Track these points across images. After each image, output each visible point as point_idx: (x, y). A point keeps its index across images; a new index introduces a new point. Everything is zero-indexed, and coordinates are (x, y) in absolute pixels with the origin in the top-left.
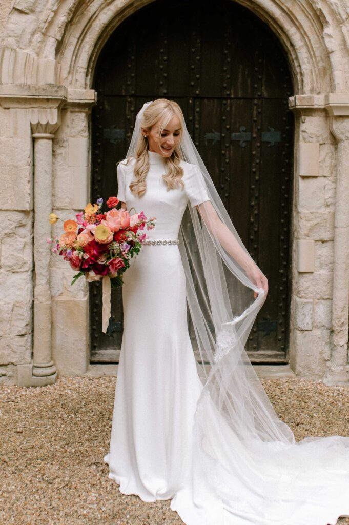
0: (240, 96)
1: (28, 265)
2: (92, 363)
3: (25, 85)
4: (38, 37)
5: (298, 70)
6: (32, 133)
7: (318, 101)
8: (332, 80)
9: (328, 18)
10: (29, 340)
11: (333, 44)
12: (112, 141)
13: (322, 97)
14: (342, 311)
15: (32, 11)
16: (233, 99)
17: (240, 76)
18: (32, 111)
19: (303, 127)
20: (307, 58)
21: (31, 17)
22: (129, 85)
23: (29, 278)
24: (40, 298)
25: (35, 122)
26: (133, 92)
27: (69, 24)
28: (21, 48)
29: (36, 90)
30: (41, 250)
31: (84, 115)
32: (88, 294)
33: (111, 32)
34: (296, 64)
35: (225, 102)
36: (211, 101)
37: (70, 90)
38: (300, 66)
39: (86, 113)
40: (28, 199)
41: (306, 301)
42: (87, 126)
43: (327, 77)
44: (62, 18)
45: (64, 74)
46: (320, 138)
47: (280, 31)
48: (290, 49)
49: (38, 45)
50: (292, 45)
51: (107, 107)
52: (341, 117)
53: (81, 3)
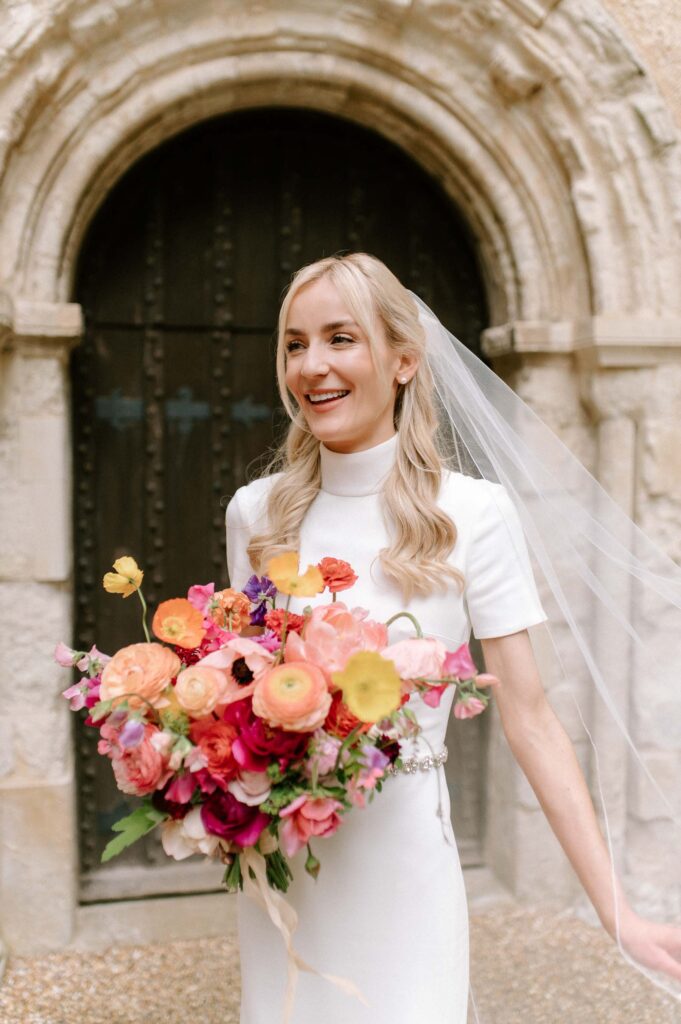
2: (83, 903)
7: (562, 336)
8: (590, 291)
9: (585, 159)
11: (594, 214)
12: (115, 424)
22: (149, 302)
26: (159, 318)
31: (54, 363)
37: (21, 305)
39: (60, 360)
42: (64, 388)
45: (6, 268)
46: (561, 413)
50: (498, 220)
51: (102, 350)
52: (613, 369)
53: (44, 102)
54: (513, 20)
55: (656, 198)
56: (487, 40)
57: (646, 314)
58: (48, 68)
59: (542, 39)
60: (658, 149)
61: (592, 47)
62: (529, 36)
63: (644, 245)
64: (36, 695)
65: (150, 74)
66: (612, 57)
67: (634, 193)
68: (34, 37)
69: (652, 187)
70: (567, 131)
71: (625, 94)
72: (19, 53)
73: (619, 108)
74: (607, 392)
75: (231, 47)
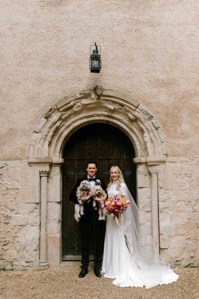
0: (116, 158)
1: (38, 223)
2: (63, 261)
3: (37, 157)
4: (42, 141)
5: (136, 148)
6: (40, 174)
7: (143, 160)
8: (147, 152)
9: (145, 130)
10: (38, 252)
11: (147, 139)
12: (70, 176)
13: (144, 158)
14: (156, 239)
15: (40, 132)
16: (113, 159)
17: (115, 151)
18: (40, 167)
19: (138, 169)
20: (139, 144)
21: (40, 134)
22: (75, 156)
23: (39, 228)
24: (42, 236)
25: (41, 171)
26: (77, 158)
27: (53, 136)
28: (36, 145)
29: (41, 159)
30: (43, 217)
31: (59, 167)
32: (61, 234)
33: (69, 138)
34: (135, 147)
35: (110, 161)
36: (105, 161)
37: (54, 159)
38: (136, 147)
39: (60, 167)
40: (38, 198)
41: (143, 235)
42: (60, 171)
43: (146, 151)
44: (51, 134)
45: (52, 153)
46: (145, 173)
47: (128, 135)
48: (133, 141)
49: (42, 143)
50: (133, 140)
51: (68, 164)
52: (151, 165)
53: (58, 129)
54: (130, 110)
55: (157, 136)
56: (127, 113)
57: (157, 156)
58: (58, 124)
59: (135, 112)
60: (157, 129)
61: (144, 113)
62: (133, 112)
63: (156, 144)
64: (55, 221)
65: (74, 122)
66: (147, 115)
67: (153, 136)
68: (56, 121)
69: (156, 134)
70: (142, 126)
71: (150, 120)
72: (54, 123)
73: (149, 122)
74: (151, 169)
75: (86, 117)
